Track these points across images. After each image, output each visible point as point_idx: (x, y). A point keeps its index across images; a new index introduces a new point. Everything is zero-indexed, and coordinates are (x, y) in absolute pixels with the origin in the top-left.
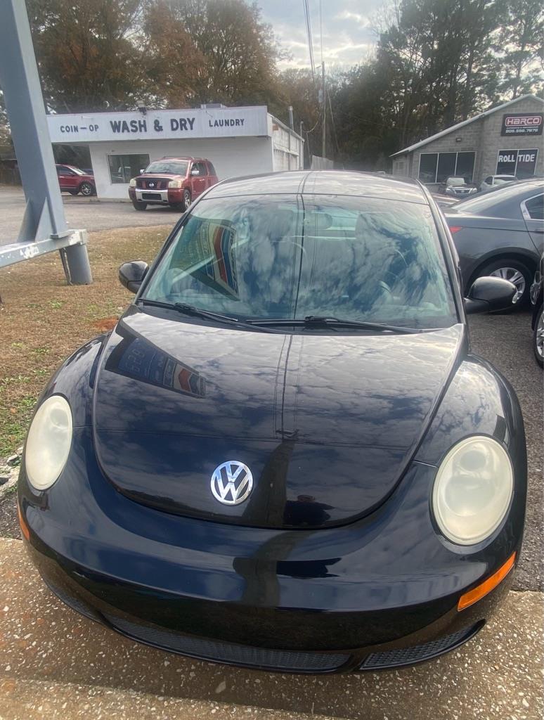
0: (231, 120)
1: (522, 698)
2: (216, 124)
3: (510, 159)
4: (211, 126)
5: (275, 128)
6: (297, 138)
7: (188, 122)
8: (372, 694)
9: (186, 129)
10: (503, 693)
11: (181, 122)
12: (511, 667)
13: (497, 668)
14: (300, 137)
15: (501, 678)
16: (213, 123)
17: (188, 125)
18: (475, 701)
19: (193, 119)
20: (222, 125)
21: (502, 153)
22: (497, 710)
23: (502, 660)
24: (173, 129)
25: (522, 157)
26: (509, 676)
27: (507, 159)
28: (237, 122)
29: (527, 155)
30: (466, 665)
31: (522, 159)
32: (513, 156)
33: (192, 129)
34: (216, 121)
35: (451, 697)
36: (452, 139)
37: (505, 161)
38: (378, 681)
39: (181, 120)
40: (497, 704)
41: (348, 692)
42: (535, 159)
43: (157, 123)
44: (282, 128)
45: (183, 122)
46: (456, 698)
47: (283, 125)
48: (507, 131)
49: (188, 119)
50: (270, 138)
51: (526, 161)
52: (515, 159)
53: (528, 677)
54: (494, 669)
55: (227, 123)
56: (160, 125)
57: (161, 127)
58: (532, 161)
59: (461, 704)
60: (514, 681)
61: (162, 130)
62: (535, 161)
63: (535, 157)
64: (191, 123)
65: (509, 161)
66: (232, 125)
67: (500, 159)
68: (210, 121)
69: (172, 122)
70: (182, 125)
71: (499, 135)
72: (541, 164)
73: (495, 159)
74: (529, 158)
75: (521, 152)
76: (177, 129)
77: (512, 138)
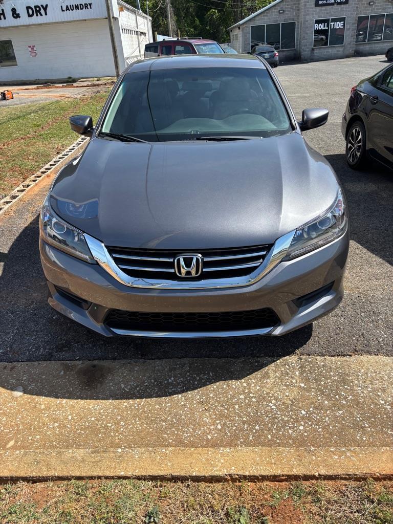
0: (80, 5)
1: (218, 424)
2: (67, 8)
3: (324, 27)
4: (63, 11)
5: (121, 10)
6: (144, 17)
7: (42, 8)
8: (117, 434)
9: (41, 15)
10: (206, 422)
11: (36, 9)
12: (216, 406)
13: (207, 408)
14: (148, 16)
15: (207, 414)
16: (64, 8)
17: (42, 11)
18: (186, 430)
19: (47, 5)
20: (72, 10)
21: (318, 22)
22: (199, 433)
23: (211, 403)
24: (29, 16)
25: (334, 25)
26: (214, 412)
27: (321, 27)
28: (86, 6)
29: (338, 23)
30: (186, 409)
31: (334, 27)
32: (326, 24)
33: (46, 14)
34: (67, 6)
35: (171, 429)
36: (275, 11)
37: (320, 29)
38: (123, 426)
39: (36, 7)
40: (200, 430)
41: (100, 435)
42: (344, 26)
43: (14, 10)
44: (128, 9)
45: (38, 9)
46: (174, 429)
47: (128, 6)
48: (320, 2)
49: (42, 6)
50: (118, 18)
51: (337, 28)
52: (328, 26)
53: (226, 411)
54: (204, 409)
55: (77, 7)
56: (17, 13)
57: (19, 14)
58: (341, 27)
59: (176, 432)
60: (216, 415)
61: (20, 17)
62: (344, 27)
63: (344, 24)
64: (45, 9)
65: (323, 28)
66: (81, 9)
67: (317, 27)
68: (61, 7)
69: (28, 8)
70: (37, 12)
71: (314, 6)
72: (349, 29)
73: (312, 27)
74: (339, 25)
75: (333, 20)
76: (32, 15)
77: (324, 8)
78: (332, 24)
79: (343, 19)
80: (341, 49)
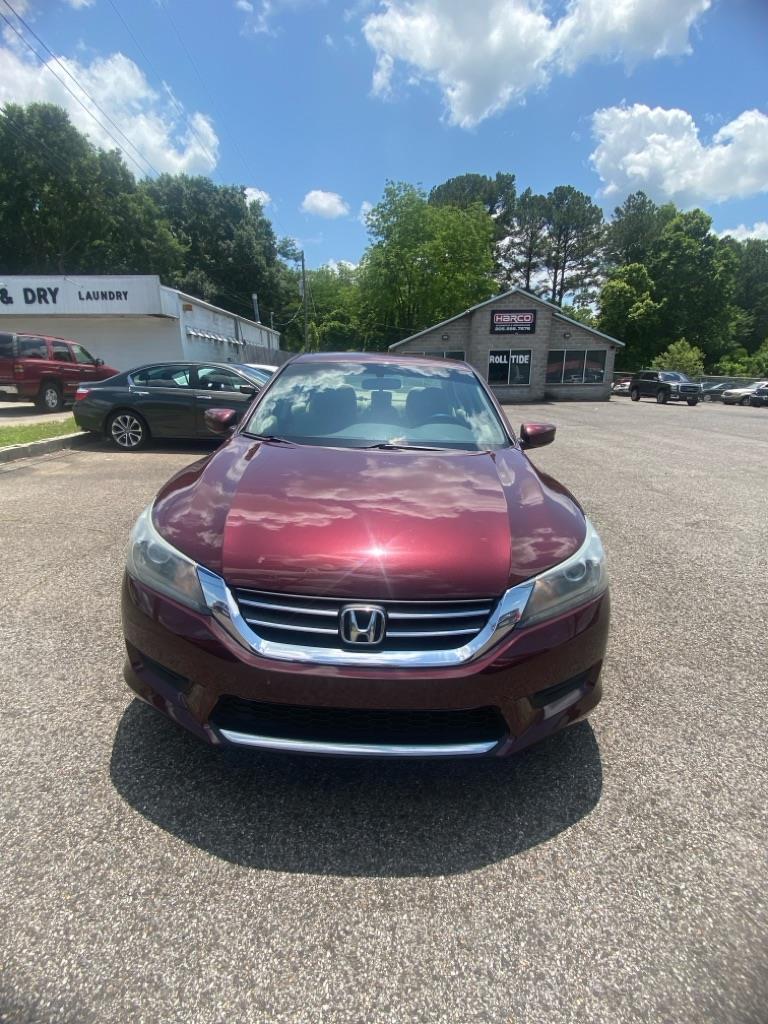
2: (89, 296)
3: (503, 360)
4: (82, 299)
5: (188, 308)
7: (48, 293)
9: (47, 302)
11: (39, 293)
14: (271, 330)
16: (84, 296)
17: (49, 297)
19: (56, 290)
20: (97, 299)
21: (494, 353)
24: (28, 302)
25: (516, 358)
27: (499, 360)
28: (119, 295)
29: (521, 356)
31: (515, 361)
32: (505, 357)
33: (54, 302)
34: (89, 293)
36: (438, 337)
37: (497, 362)
39: (39, 290)
42: (529, 361)
43: (4, 292)
45: (42, 293)
48: (497, 329)
49: (49, 289)
50: (177, 319)
51: (521, 362)
52: (508, 360)
55: (104, 296)
56: (8, 296)
57: (11, 298)
58: (526, 362)
61: (12, 302)
62: (530, 363)
63: (530, 358)
65: (502, 362)
66: (111, 299)
67: (492, 359)
68: (80, 293)
69: (26, 291)
70: (40, 297)
71: (488, 332)
72: (536, 366)
73: (486, 360)
74: (523, 359)
75: (514, 353)
76: (32, 301)
77: (502, 336)
78: (513, 357)
79: (528, 352)
80: (526, 390)
